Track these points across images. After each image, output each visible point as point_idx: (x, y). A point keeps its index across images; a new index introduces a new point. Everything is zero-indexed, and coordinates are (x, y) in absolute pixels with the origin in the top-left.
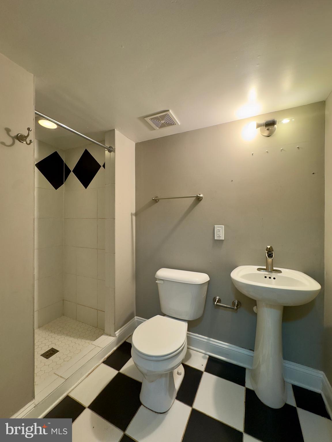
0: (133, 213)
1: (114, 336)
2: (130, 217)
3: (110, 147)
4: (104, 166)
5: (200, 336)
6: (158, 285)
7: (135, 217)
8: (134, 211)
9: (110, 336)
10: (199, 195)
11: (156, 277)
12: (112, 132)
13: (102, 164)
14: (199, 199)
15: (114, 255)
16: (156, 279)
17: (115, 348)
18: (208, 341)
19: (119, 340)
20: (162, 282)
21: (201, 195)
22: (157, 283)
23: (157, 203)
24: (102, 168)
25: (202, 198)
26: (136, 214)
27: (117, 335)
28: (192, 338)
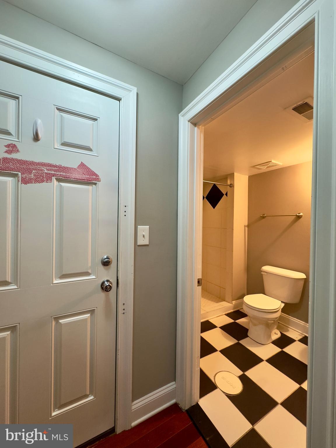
0: (246, 225)
1: (232, 303)
2: (244, 228)
3: (231, 184)
4: (226, 194)
5: (298, 320)
6: (263, 275)
7: (247, 228)
8: (247, 224)
9: (229, 303)
10: (298, 214)
11: (261, 270)
12: (232, 175)
13: (224, 193)
14: (299, 217)
15: (233, 253)
16: (262, 271)
17: (232, 311)
18: (305, 325)
19: (235, 307)
20: (266, 274)
21: (301, 214)
22: (262, 274)
23: (264, 219)
24: (225, 196)
25: (302, 216)
26: (248, 226)
27: (233, 303)
28: (290, 320)
